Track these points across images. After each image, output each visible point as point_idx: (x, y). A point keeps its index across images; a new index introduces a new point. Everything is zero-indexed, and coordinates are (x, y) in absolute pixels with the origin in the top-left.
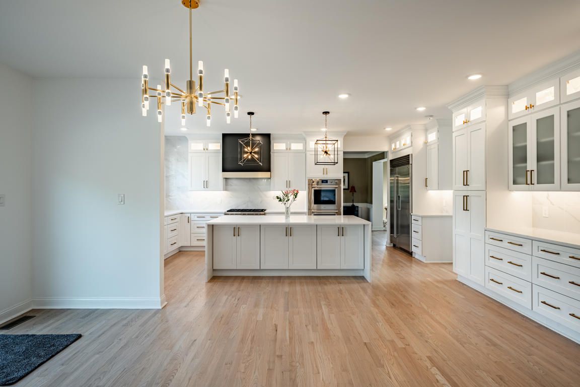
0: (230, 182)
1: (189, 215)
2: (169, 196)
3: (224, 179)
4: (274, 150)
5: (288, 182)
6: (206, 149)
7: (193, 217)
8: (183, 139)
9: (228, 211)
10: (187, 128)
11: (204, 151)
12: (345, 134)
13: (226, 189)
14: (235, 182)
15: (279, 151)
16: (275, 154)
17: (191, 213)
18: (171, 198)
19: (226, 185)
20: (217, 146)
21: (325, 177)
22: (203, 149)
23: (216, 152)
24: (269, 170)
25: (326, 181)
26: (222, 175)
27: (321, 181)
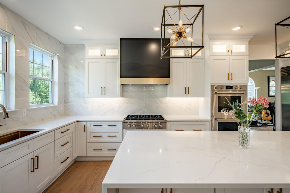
0: (126, 88)
1: (85, 123)
2: (67, 102)
3: (122, 85)
4: (172, 56)
5: (187, 89)
6: (103, 55)
7: (90, 126)
8: (81, 47)
10: (83, 27)
11: (101, 57)
12: (252, 37)
13: (122, 96)
14: (131, 89)
16: (174, 61)
17: (87, 122)
18: (69, 104)
19: (123, 92)
20: (115, 52)
21: (230, 83)
22: (100, 55)
23: (113, 58)
24: (168, 76)
25: (231, 88)
26: (119, 81)
27: (226, 86)
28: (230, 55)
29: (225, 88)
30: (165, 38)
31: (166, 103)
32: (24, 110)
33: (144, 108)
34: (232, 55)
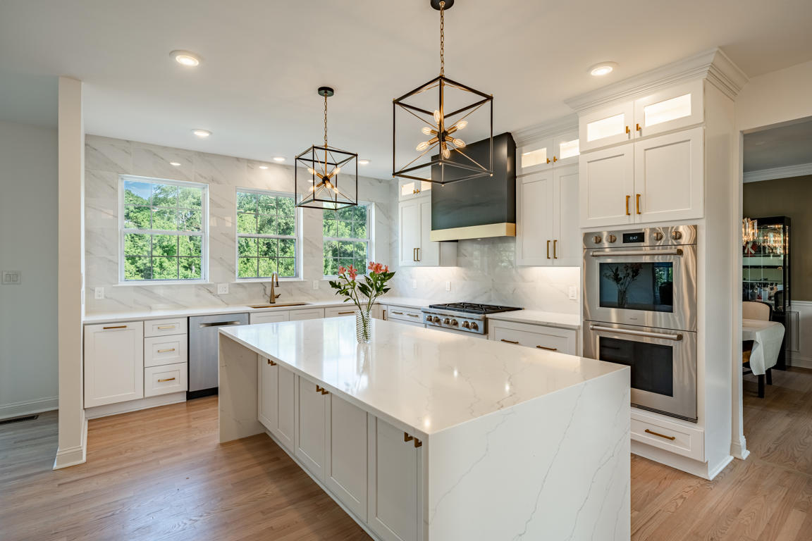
1: (385, 307)
3: (454, 243)
4: (521, 169)
6: (417, 192)
7: (390, 312)
9: (431, 307)
11: (415, 195)
13: (457, 264)
15: (534, 171)
16: (525, 179)
17: (388, 306)
19: (458, 256)
21: (636, 224)
22: (413, 191)
24: (512, 219)
25: (640, 237)
27: (624, 235)
28: (636, 140)
29: (621, 238)
30: (493, 136)
31: (532, 281)
32: (314, 282)
33: (491, 290)
34: (642, 138)
